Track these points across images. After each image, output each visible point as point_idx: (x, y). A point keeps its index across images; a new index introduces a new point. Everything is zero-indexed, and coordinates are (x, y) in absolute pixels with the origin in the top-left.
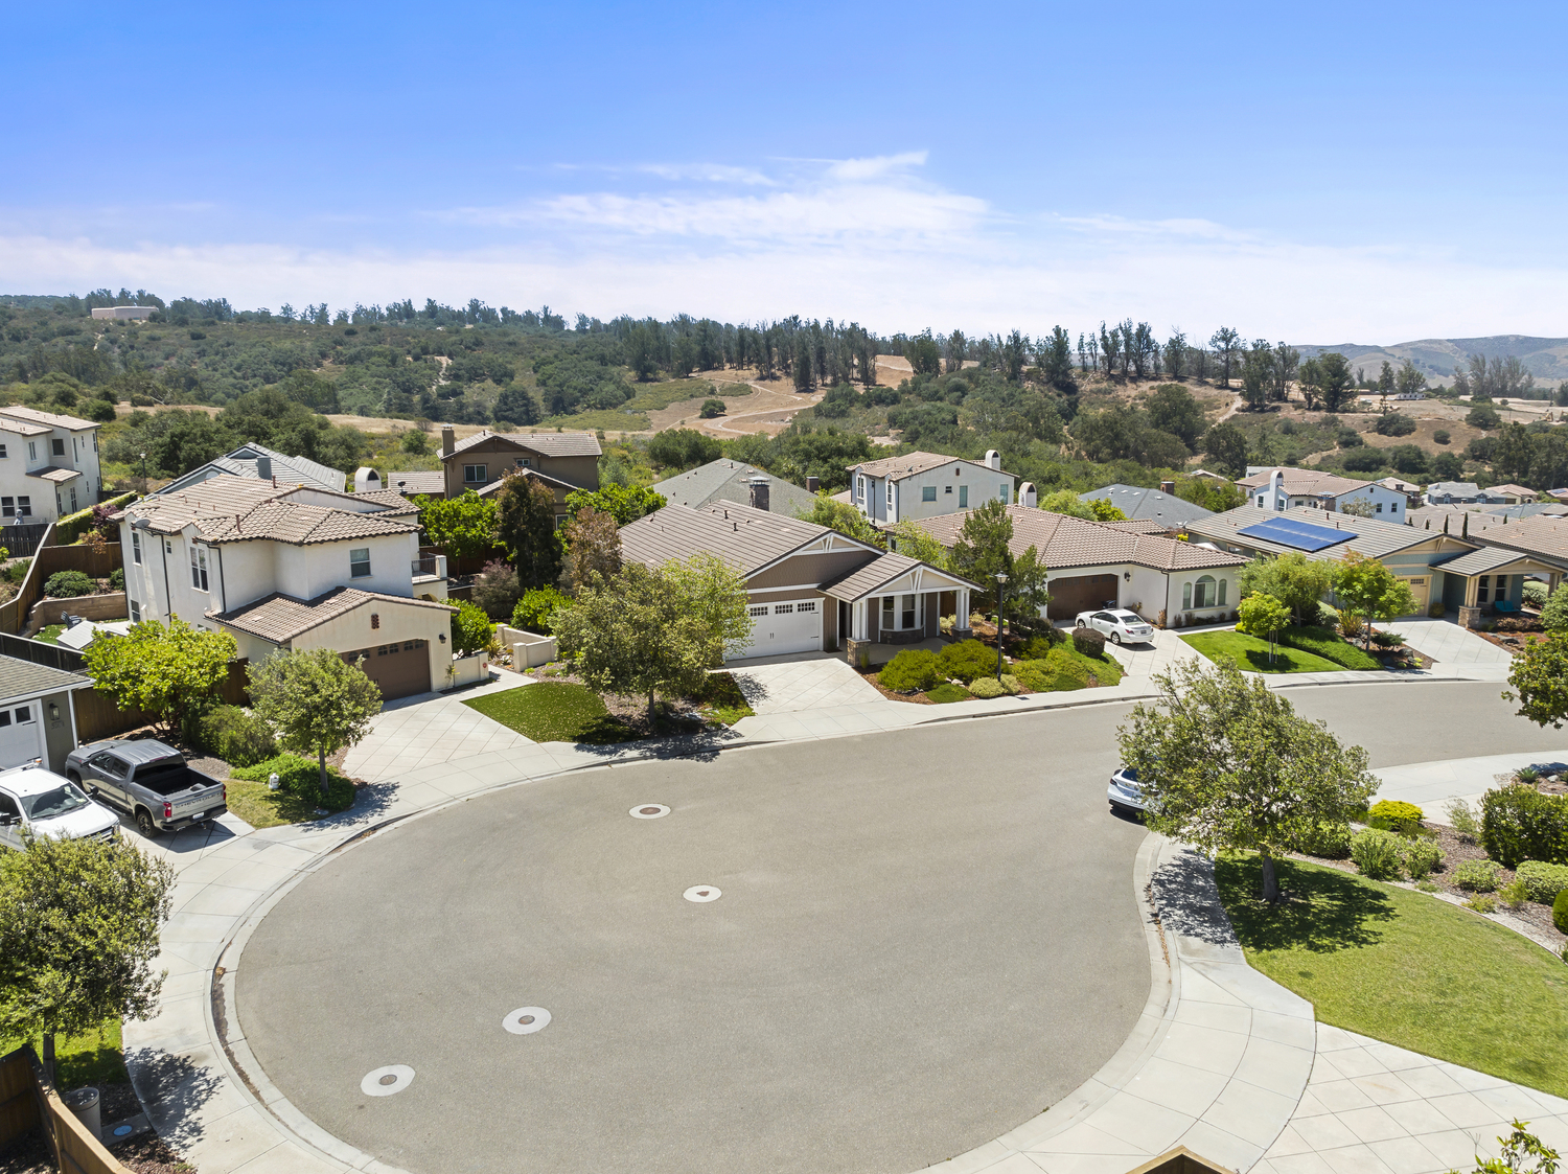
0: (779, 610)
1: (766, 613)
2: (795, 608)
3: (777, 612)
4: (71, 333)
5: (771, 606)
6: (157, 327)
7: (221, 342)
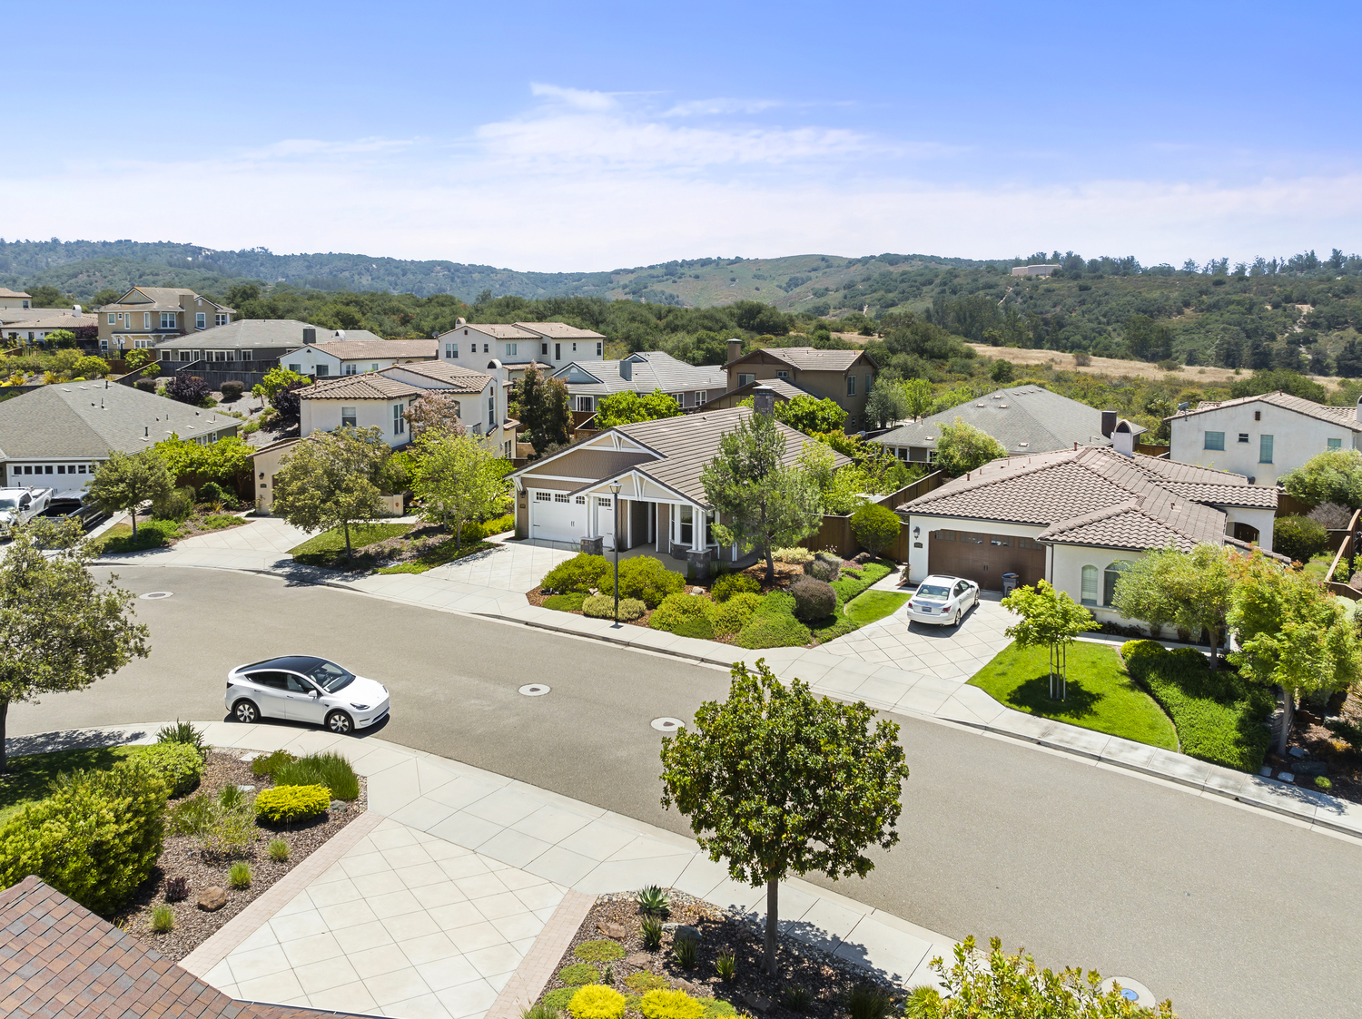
1: (569, 502)
3: (577, 502)
4: (990, 287)
5: (572, 495)
6: (1056, 281)
7: (1100, 293)
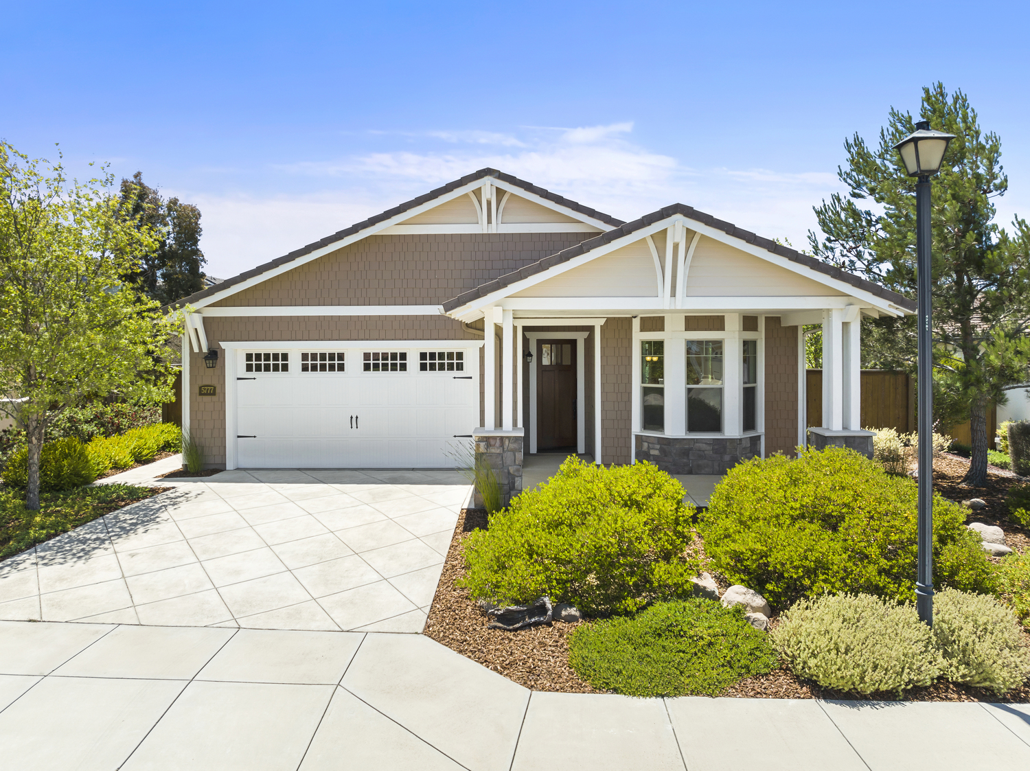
0: (373, 363)
1: (341, 368)
2: (413, 362)
3: (367, 367)
5: (354, 351)
